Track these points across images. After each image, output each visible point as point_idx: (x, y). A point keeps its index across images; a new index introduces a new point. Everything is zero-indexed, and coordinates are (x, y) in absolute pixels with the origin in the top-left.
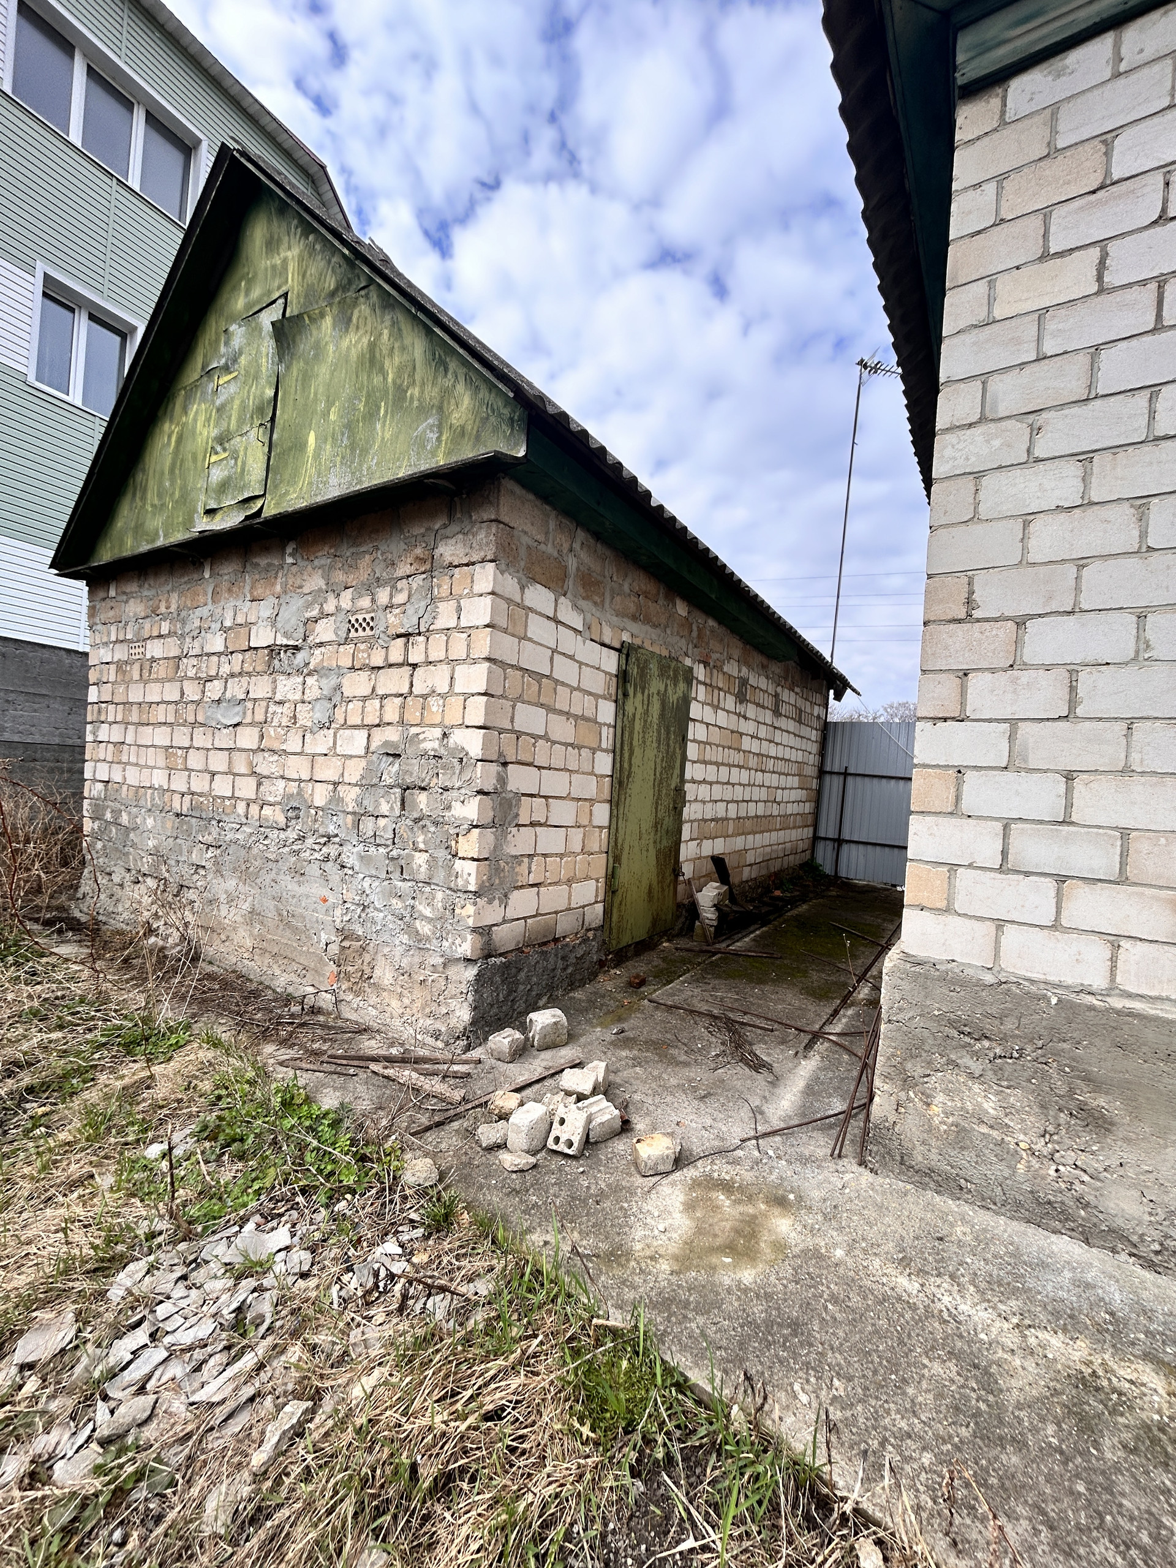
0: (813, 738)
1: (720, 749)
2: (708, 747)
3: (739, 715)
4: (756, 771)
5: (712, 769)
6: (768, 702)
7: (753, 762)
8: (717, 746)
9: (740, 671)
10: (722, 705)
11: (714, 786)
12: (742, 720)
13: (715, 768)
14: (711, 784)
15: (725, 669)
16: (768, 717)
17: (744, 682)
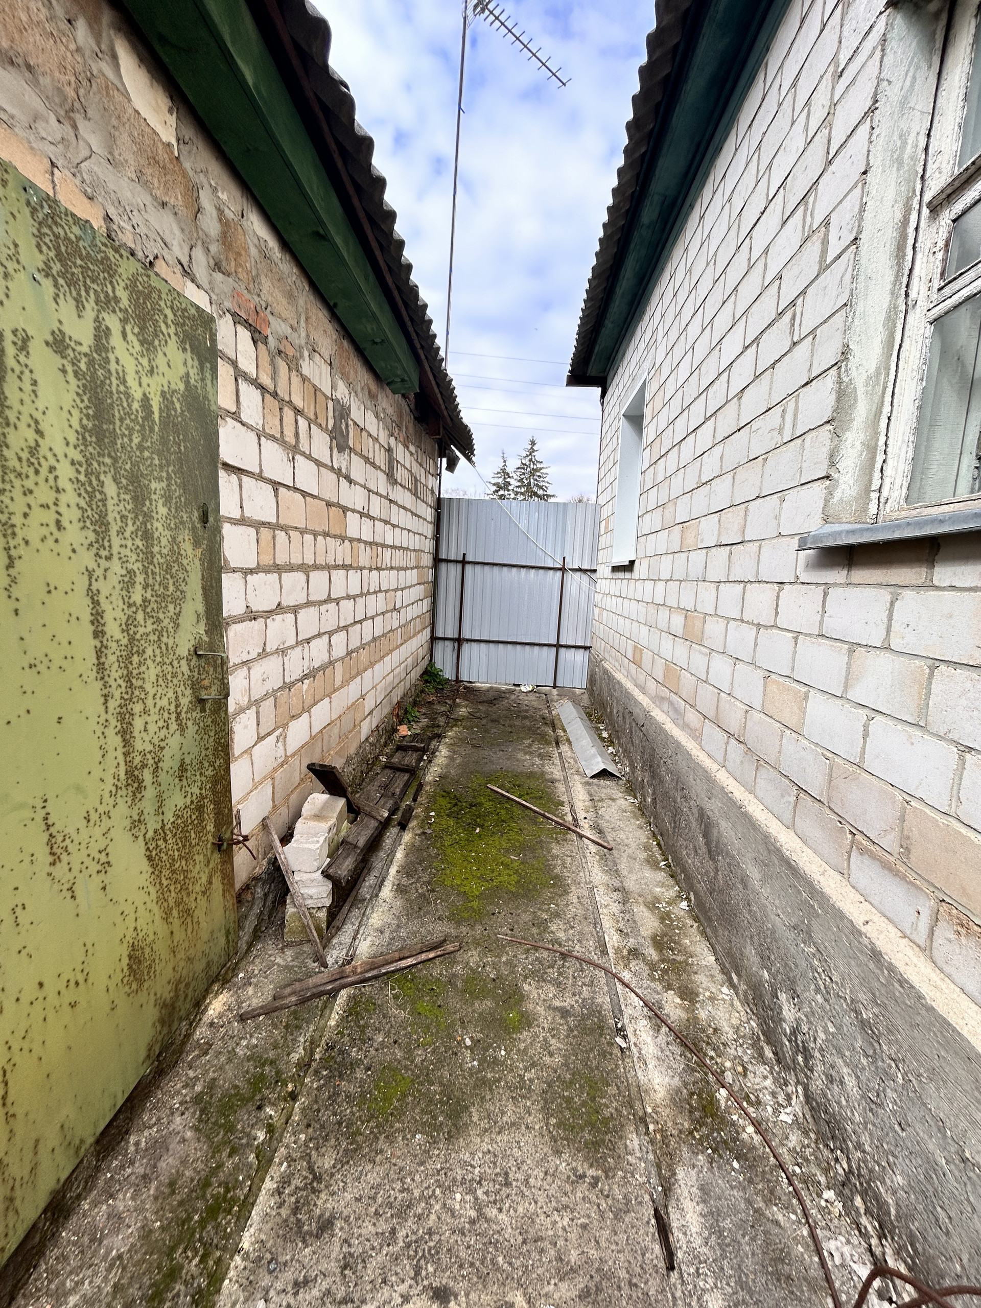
0: (429, 519)
1: (309, 538)
2: (280, 535)
3: (338, 472)
4: (370, 569)
5: (294, 579)
6: (380, 459)
7: (365, 557)
8: (303, 532)
9: (334, 387)
10: (304, 446)
11: (303, 614)
12: (344, 483)
13: (300, 576)
14: (295, 610)
15: (306, 371)
16: (380, 482)
17: (342, 413)
